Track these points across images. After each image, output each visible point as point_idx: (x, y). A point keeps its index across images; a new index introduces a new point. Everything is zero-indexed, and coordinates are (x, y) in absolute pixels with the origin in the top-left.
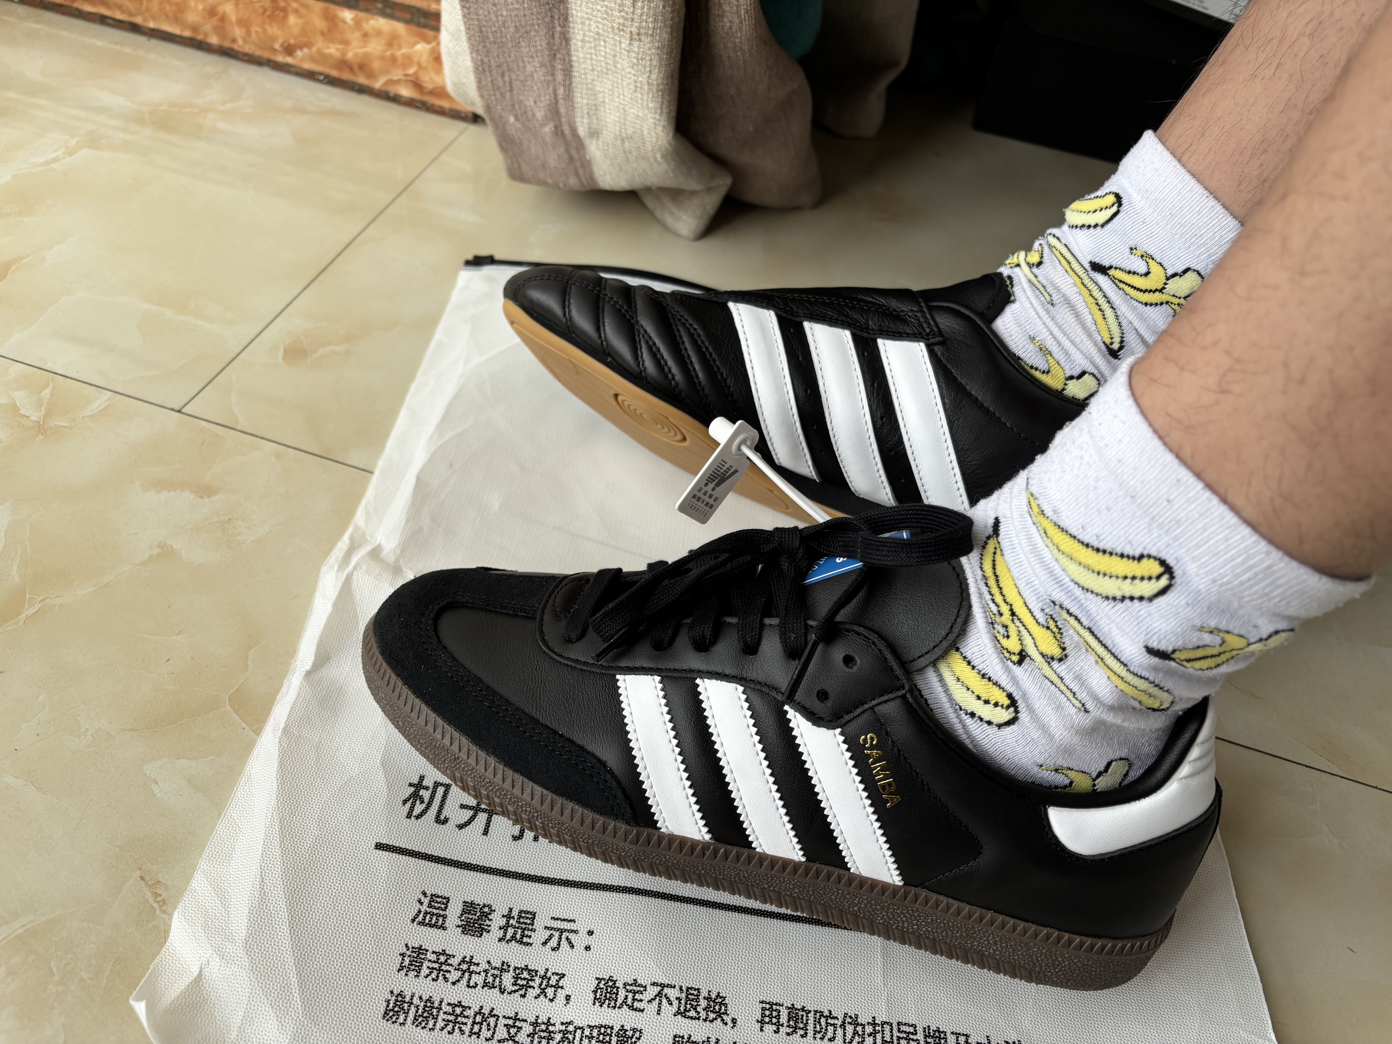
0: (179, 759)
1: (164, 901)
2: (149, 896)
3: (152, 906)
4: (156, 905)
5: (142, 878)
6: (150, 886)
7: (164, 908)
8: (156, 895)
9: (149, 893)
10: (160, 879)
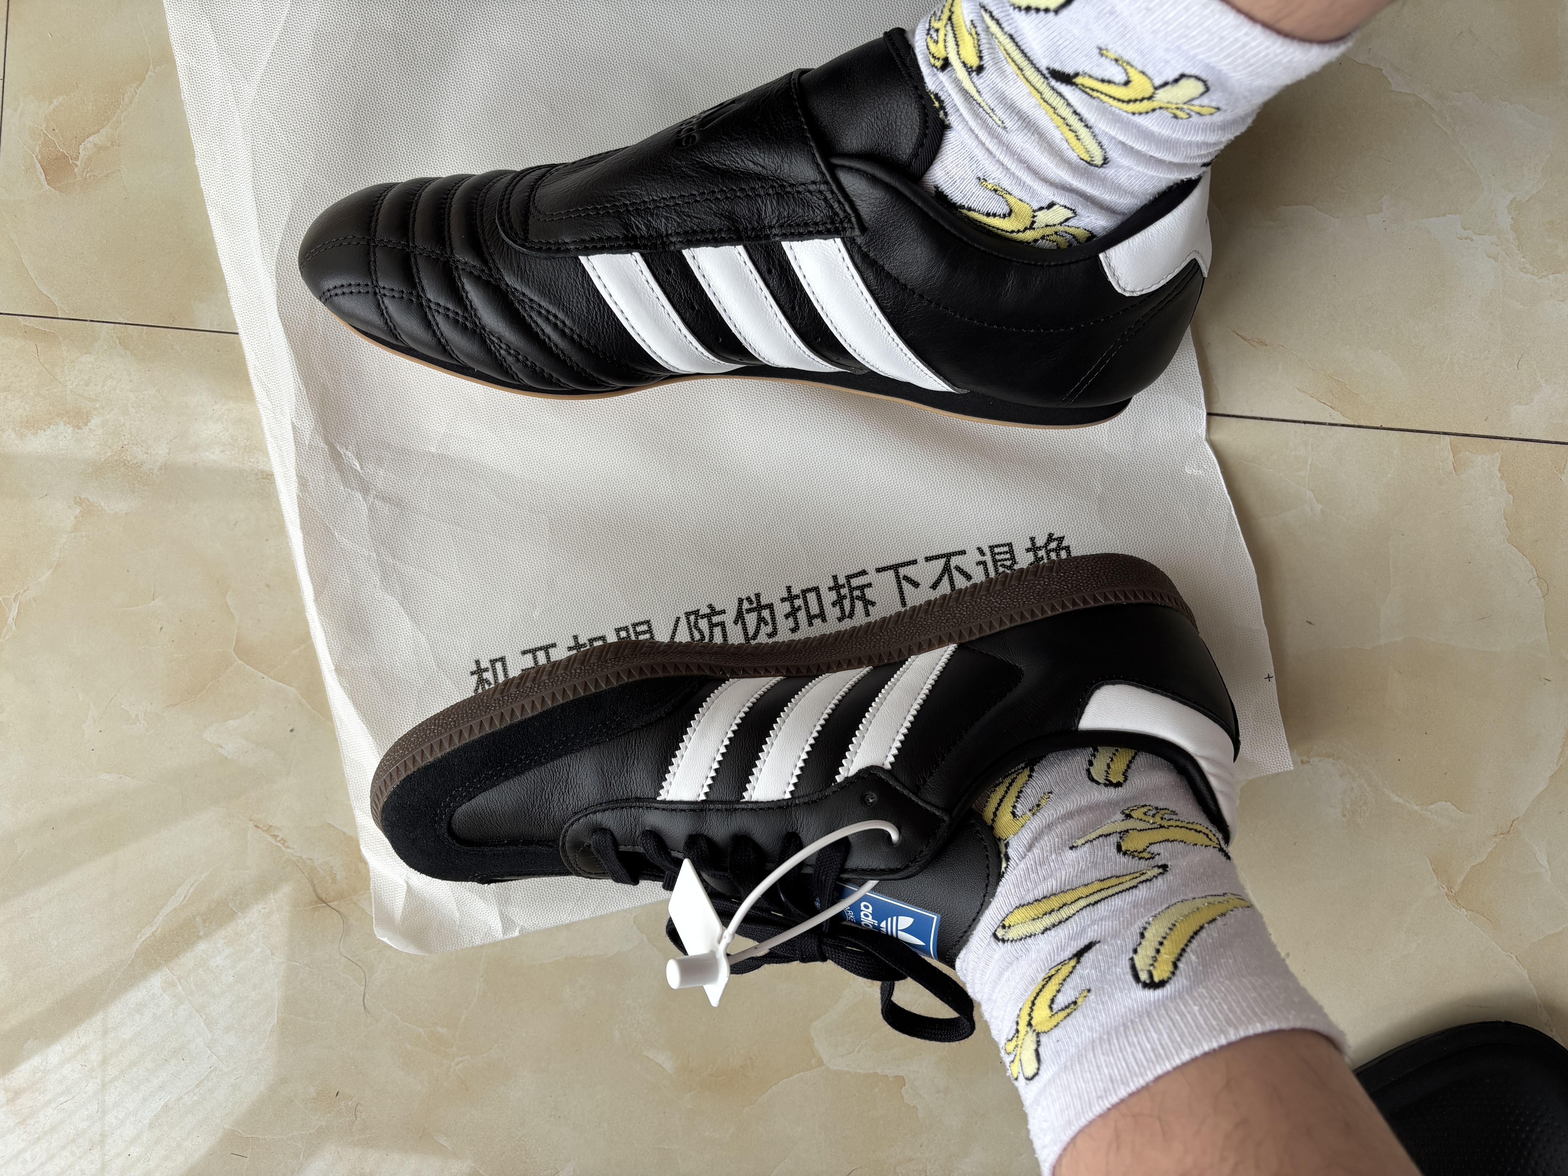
0: (226, 721)
1: (283, 839)
2: (270, 839)
3: (277, 846)
4: (279, 844)
5: (257, 826)
6: (267, 831)
7: (286, 844)
8: (275, 837)
9: (269, 837)
10: (271, 824)
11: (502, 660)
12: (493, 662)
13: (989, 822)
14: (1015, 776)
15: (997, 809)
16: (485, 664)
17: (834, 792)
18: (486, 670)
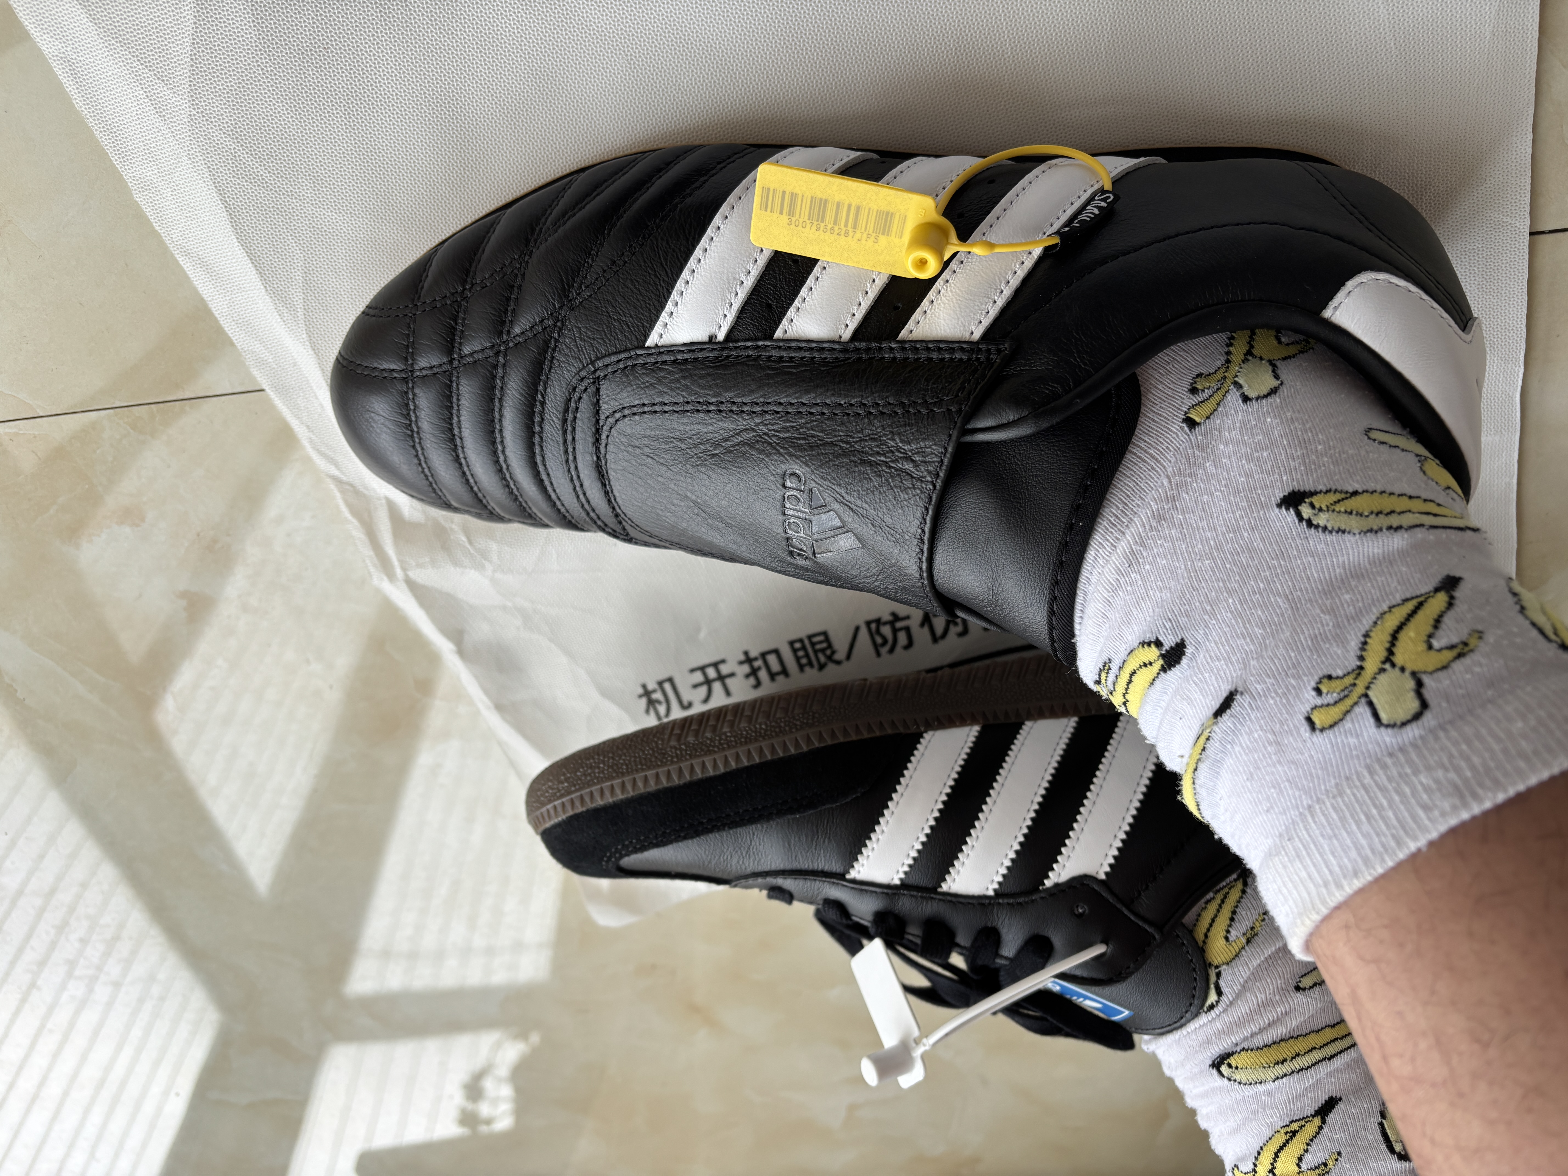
11: (670, 680)
12: (660, 684)
13: (1201, 944)
14: (1226, 890)
15: (1208, 930)
16: (651, 686)
17: (1042, 898)
18: (654, 691)
